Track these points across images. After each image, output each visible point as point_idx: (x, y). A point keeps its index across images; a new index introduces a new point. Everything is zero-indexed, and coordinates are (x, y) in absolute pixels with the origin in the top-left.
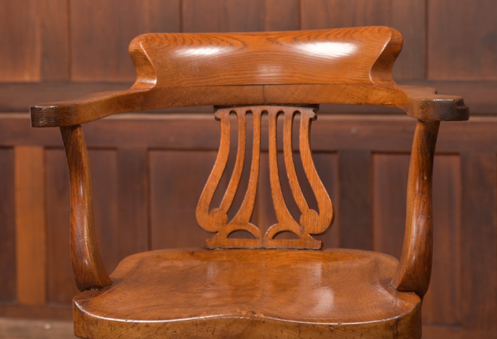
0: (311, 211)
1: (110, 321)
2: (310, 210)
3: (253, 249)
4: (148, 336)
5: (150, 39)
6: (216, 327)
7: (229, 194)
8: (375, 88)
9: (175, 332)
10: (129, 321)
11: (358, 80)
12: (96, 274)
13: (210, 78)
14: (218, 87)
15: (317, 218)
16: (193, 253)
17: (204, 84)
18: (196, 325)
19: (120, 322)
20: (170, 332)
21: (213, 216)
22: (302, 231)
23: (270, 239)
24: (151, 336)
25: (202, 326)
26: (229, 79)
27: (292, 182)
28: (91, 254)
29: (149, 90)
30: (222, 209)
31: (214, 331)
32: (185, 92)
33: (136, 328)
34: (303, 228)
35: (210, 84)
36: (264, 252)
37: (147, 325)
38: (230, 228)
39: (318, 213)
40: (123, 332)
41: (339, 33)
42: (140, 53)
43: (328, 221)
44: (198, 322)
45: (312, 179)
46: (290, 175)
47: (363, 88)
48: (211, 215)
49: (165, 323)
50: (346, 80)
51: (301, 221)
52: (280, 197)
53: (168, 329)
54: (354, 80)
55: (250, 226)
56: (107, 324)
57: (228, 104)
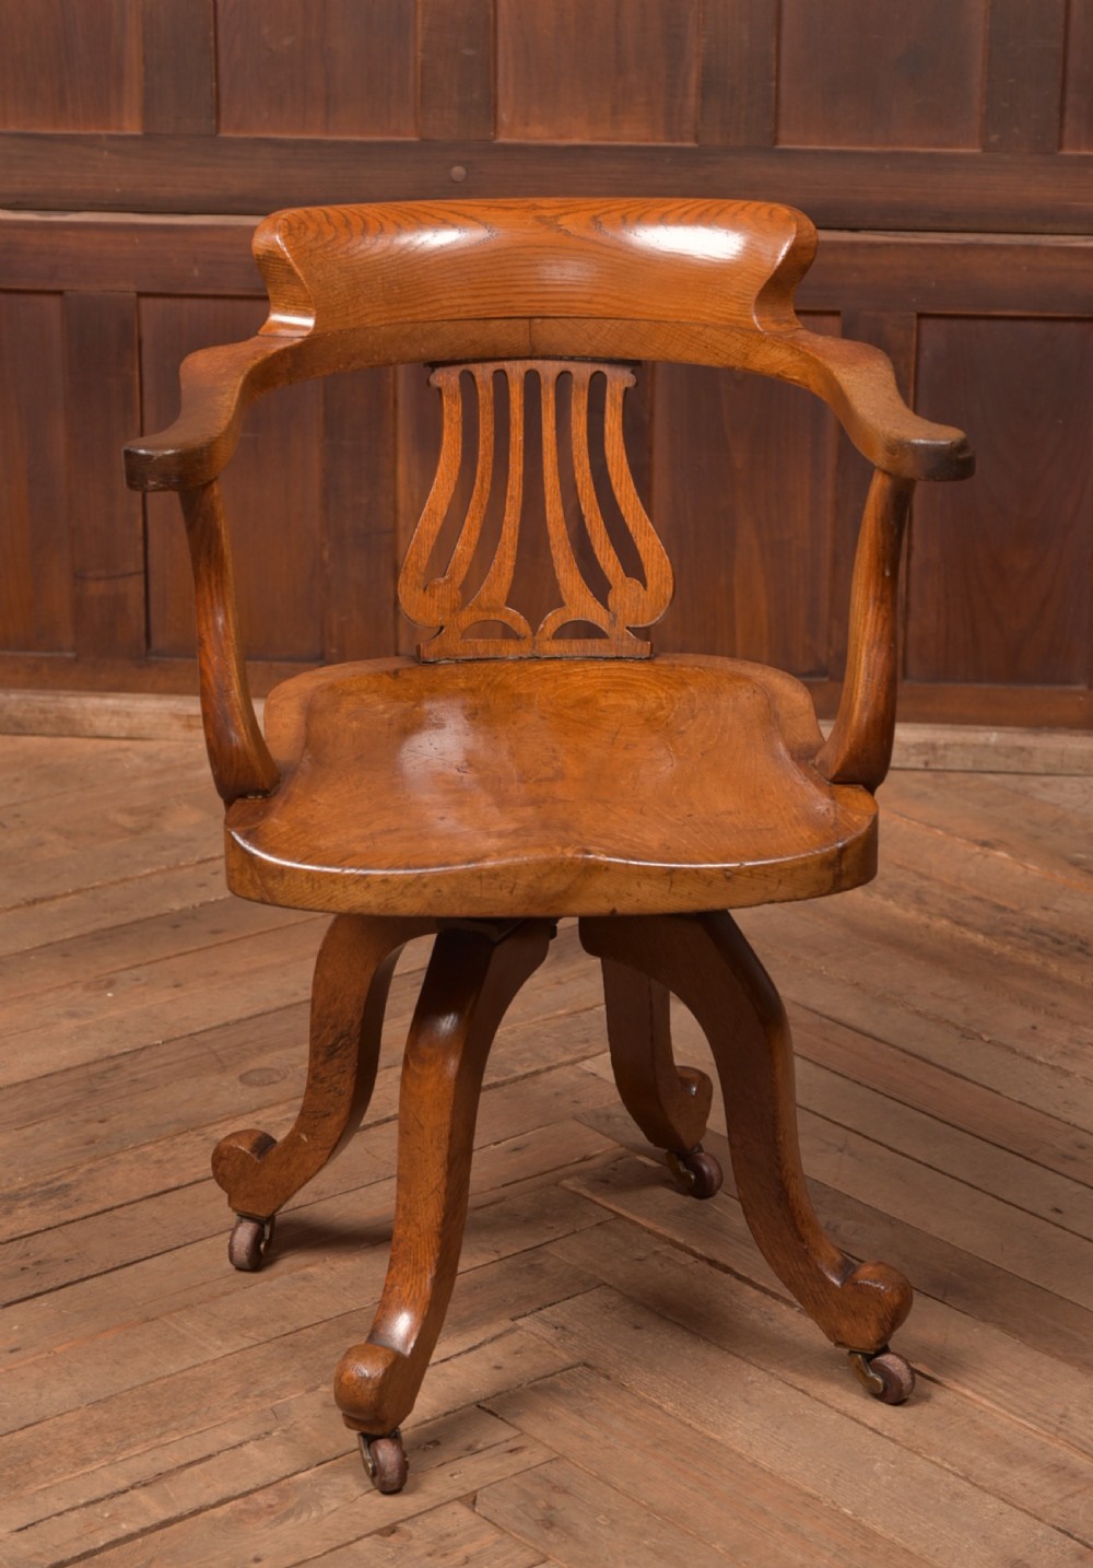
0: (631, 582)
1: (309, 872)
2: (628, 579)
3: (514, 661)
4: (387, 899)
5: (296, 226)
6: (518, 881)
7: (464, 548)
8: (764, 341)
9: (439, 891)
10: (347, 871)
11: (728, 320)
12: (259, 768)
13: (422, 304)
14: (439, 324)
15: (642, 596)
16: (396, 672)
17: (409, 319)
18: (480, 877)
19: (331, 874)
20: (428, 892)
21: (432, 596)
22: (613, 622)
23: (548, 639)
24: (393, 898)
25: (491, 881)
26: (459, 306)
27: (591, 522)
28: (248, 730)
29: (300, 340)
30: (451, 579)
31: (513, 889)
32: (370, 337)
33: (364, 884)
34: (615, 616)
35: (421, 317)
36: (538, 667)
37: (385, 880)
38: (466, 618)
39: (645, 586)
40: (336, 892)
41: (686, 213)
42: (278, 259)
43: (665, 600)
44: (484, 873)
45: (631, 516)
46: (585, 506)
47: (739, 336)
48: (428, 593)
49: (419, 877)
50: (703, 317)
51: (610, 602)
52: (567, 553)
53: (425, 886)
54: (720, 318)
55: (508, 611)
56: (303, 878)
57: (458, 358)
